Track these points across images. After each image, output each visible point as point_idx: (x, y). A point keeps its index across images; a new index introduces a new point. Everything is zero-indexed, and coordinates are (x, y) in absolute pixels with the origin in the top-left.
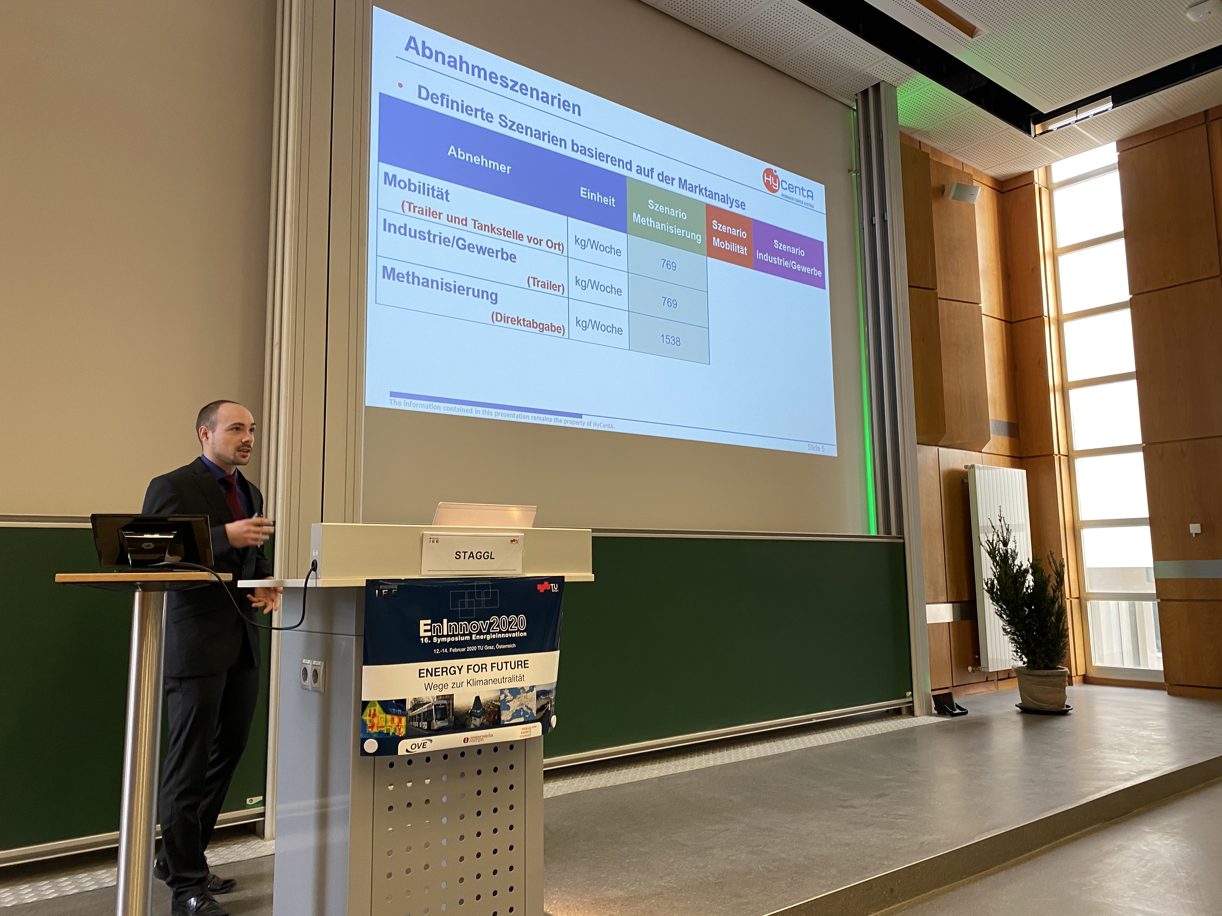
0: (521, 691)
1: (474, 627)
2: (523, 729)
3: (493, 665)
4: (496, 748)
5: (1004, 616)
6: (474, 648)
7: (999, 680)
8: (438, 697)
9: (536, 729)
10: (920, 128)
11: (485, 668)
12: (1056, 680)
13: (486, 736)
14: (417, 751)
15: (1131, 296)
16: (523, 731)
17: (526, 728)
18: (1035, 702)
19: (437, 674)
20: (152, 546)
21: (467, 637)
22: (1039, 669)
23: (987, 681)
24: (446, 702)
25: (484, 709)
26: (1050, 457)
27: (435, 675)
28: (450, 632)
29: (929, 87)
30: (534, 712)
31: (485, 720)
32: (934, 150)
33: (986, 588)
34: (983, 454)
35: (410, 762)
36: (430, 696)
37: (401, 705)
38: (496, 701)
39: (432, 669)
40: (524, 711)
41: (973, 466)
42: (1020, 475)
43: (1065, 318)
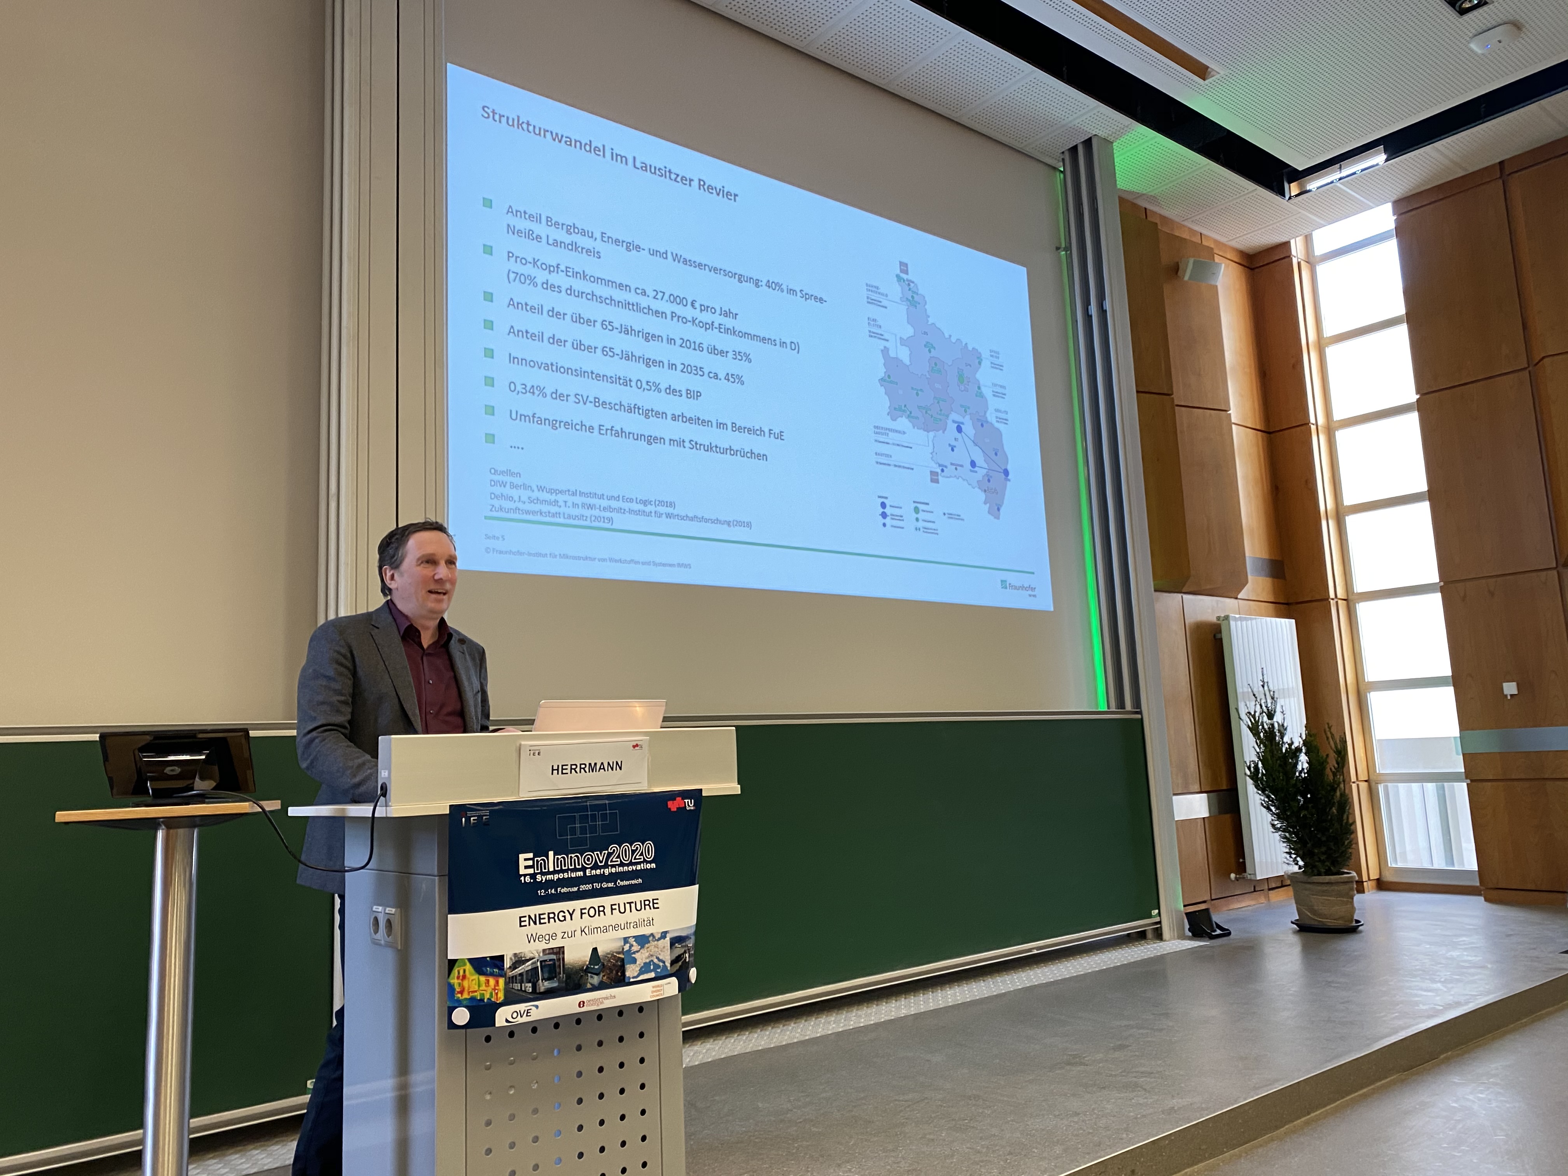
0: (651, 938)
1: (588, 860)
2: (653, 987)
3: (614, 907)
4: (621, 1011)
5: (1273, 808)
6: (589, 887)
7: (1270, 889)
8: (544, 950)
9: (671, 987)
10: (1145, 192)
11: (603, 911)
12: (1342, 887)
14: (520, 1020)
15: (1418, 396)
16: (655, 989)
17: (658, 986)
18: (1317, 918)
19: (542, 921)
20: (178, 770)
21: (579, 873)
22: (1319, 874)
23: (1255, 891)
24: (554, 957)
25: (603, 965)
26: (1325, 602)
27: (540, 923)
28: (558, 867)
29: (1153, 142)
30: (668, 964)
31: (605, 978)
32: (1164, 219)
33: (1248, 773)
34: (1240, 601)
35: (511, 1034)
36: (534, 950)
37: (498, 963)
38: (619, 953)
39: (535, 915)
40: (654, 964)
41: (1227, 618)
42: (1287, 626)
43: (1337, 425)
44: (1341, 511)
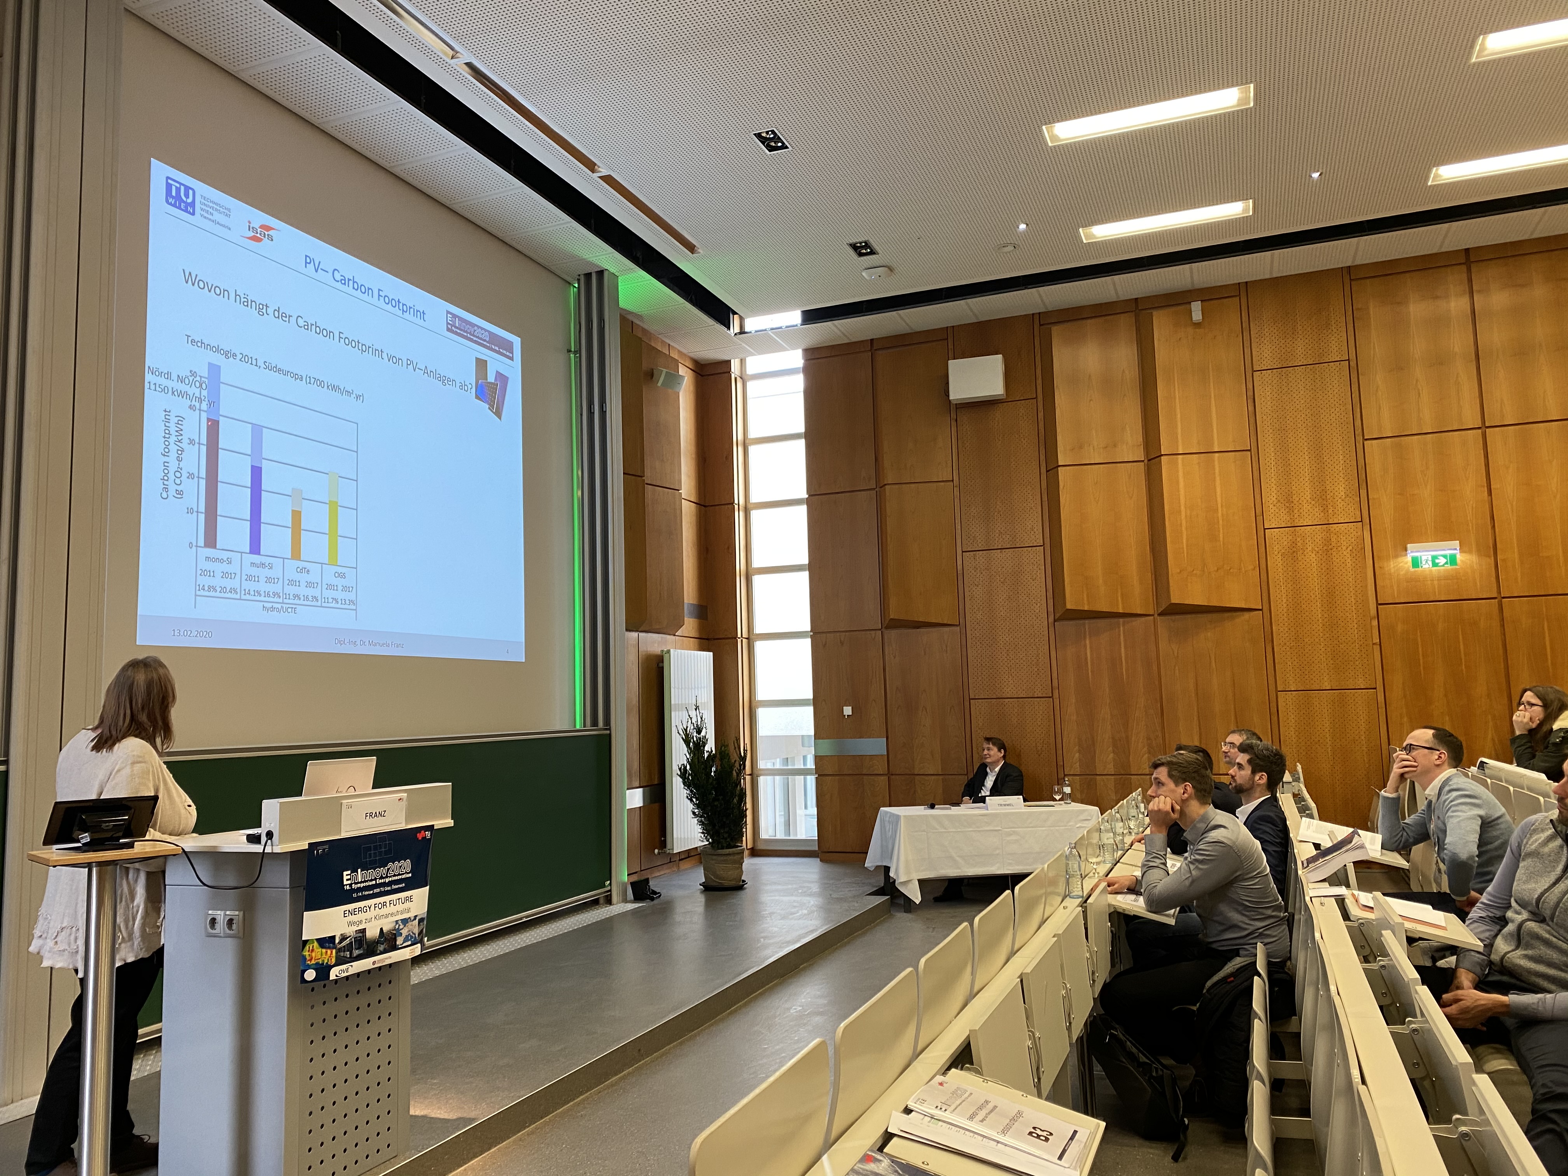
0: (409, 920)
1: (378, 873)
2: (410, 950)
3: (391, 902)
5: (694, 800)
6: (378, 890)
7: (683, 860)
8: (356, 931)
9: (417, 949)
10: (634, 311)
11: (386, 905)
12: (737, 857)
13: (386, 959)
14: (343, 975)
16: (409, 952)
17: (412, 949)
18: (717, 880)
20: (111, 826)
21: (373, 882)
22: (722, 848)
23: (670, 862)
24: (361, 935)
25: (385, 937)
26: (734, 640)
27: (354, 914)
28: (363, 879)
29: (648, 282)
30: (416, 935)
31: (387, 946)
32: (644, 331)
33: (679, 773)
34: (677, 637)
35: (338, 984)
36: (351, 931)
37: (332, 940)
38: (393, 930)
39: (352, 910)
40: (410, 936)
41: (668, 652)
42: (707, 657)
43: (752, 506)
44: (750, 571)
